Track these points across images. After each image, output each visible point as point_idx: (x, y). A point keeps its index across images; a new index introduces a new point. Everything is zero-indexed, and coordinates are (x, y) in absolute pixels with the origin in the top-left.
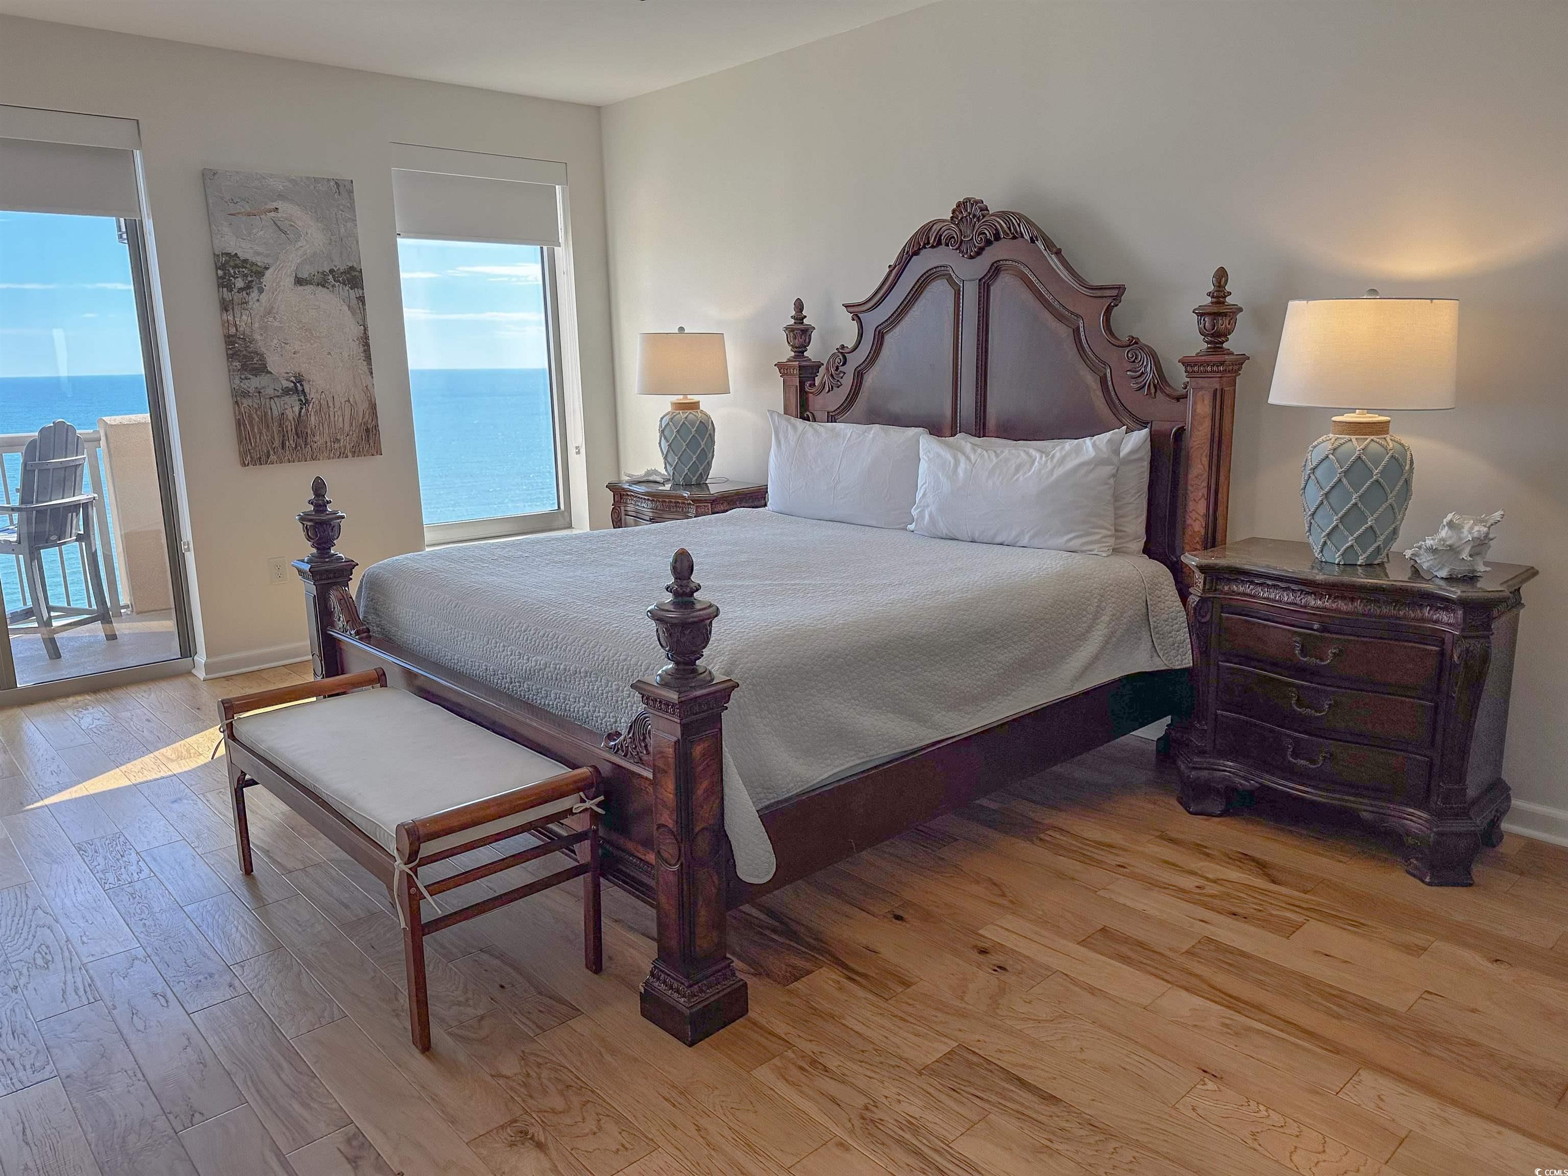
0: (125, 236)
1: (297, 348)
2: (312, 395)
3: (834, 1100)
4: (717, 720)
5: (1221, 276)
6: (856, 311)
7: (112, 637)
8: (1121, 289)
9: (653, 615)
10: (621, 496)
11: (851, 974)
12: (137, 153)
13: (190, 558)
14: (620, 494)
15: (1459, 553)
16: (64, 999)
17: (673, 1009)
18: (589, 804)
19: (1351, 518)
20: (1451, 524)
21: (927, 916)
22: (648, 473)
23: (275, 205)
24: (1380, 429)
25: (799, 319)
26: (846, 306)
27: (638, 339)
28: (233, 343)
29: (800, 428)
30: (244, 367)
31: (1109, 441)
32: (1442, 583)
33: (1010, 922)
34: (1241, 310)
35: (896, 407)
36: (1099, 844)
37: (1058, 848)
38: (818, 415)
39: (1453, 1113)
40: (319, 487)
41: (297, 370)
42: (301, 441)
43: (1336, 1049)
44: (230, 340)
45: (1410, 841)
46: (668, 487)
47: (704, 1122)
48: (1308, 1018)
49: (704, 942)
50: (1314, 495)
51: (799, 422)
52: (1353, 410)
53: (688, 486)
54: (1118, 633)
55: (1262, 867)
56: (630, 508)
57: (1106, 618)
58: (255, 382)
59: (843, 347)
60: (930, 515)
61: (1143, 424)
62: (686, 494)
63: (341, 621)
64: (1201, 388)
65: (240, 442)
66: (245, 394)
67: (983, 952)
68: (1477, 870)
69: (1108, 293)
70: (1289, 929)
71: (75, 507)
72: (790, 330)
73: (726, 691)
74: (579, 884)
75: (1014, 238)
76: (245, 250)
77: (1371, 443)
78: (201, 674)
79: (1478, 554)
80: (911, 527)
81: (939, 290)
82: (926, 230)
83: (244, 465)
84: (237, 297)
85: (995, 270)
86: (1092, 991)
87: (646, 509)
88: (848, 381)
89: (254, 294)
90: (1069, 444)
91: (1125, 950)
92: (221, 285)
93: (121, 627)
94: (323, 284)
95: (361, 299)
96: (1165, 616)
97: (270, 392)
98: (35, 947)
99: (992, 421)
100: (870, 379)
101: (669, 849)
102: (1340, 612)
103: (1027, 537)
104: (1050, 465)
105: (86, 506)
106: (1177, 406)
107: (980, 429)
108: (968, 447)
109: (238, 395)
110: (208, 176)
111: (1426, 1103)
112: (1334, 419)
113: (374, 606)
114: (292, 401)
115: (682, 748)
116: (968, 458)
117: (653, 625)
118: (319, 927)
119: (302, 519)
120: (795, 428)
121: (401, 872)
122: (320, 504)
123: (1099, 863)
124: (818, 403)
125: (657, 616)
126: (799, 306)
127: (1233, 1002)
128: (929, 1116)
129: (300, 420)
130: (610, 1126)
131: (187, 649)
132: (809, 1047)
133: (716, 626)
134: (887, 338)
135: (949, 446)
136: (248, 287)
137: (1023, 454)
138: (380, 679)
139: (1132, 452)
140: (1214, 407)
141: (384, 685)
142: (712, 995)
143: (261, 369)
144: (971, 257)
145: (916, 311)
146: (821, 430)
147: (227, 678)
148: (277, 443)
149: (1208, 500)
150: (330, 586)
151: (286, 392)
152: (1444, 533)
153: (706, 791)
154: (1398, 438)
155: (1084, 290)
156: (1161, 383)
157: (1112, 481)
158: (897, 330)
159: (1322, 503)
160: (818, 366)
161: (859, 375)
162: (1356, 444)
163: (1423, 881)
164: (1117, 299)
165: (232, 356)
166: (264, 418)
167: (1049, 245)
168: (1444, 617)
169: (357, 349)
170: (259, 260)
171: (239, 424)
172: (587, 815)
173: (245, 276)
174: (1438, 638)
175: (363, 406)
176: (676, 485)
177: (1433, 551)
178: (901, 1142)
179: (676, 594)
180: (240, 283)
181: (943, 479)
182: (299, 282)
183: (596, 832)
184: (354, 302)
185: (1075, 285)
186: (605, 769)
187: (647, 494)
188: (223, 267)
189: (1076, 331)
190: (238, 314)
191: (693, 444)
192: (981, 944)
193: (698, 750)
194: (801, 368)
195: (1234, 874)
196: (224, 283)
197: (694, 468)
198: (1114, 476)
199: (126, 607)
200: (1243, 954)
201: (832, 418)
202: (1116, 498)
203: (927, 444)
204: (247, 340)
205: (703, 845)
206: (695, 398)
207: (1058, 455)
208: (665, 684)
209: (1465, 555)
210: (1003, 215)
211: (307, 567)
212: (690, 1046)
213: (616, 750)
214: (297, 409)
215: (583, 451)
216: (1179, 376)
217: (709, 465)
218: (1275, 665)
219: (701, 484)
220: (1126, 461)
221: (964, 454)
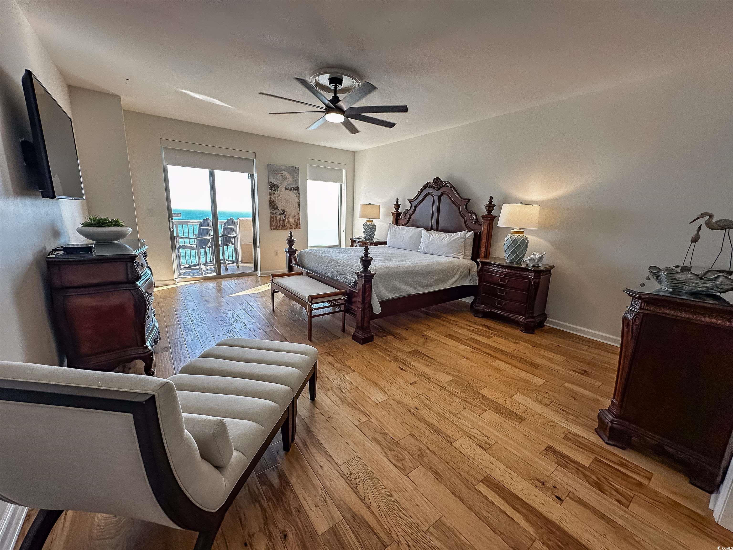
0: (250, 178)
1: (284, 204)
2: (287, 215)
3: (389, 355)
4: (371, 281)
5: (491, 198)
6: (411, 201)
7: (238, 267)
8: (469, 200)
9: (360, 259)
10: (353, 242)
11: (395, 337)
12: (254, 160)
13: (258, 249)
14: (353, 241)
15: (535, 260)
16: (241, 327)
17: (358, 337)
18: (344, 297)
19: (513, 252)
20: (534, 254)
21: (413, 329)
22: (360, 237)
23: (282, 172)
24: (522, 233)
25: (397, 202)
26: (408, 200)
27: (360, 205)
28: (271, 202)
29: (395, 227)
30: (273, 208)
31: (464, 233)
32: (531, 267)
33: (430, 332)
34: (495, 206)
35: (418, 224)
36: (453, 321)
37: (444, 321)
38: (400, 225)
39: (513, 368)
40: (291, 233)
41: (284, 209)
42: (284, 225)
43: (492, 356)
44: (270, 201)
45: (521, 323)
46: (364, 240)
47: (363, 356)
48: (488, 351)
49: (366, 325)
50: (506, 247)
51: (395, 226)
52: (516, 228)
53: (369, 240)
54: (462, 276)
55: (488, 327)
56: (355, 244)
57: (459, 272)
58: (275, 211)
59: (407, 209)
60: (423, 248)
61: (472, 230)
62: (368, 242)
63: (293, 262)
64: (485, 223)
65: (271, 224)
66: (273, 214)
67: (423, 336)
68: (536, 331)
69: (466, 200)
70: (489, 337)
71: (232, 237)
72: (395, 205)
73: (373, 275)
74: (341, 313)
75: (447, 187)
76: (275, 182)
77: (519, 236)
78: (259, 275)
79: (539, 261)
80: (419, 251)
81: (429, 198)
82: (427, 183)
83: (271, 229)
84: (273, 192)
85: (442, 194)
86: (445, 344)
87: (358, 244)
88: (408, 217)
89: (276, 191)
90: (455, 234)
91: (454, 338)
92: (269, 189)
93: (240, 265)
94: (291, 190)
95: (299, 194)
96: (474, 273)
97: (278, 213)
98: (234, 319)
99: (440, 228)
100: (413, 217)
101: (360, 305)
102: (509, 272)
103: (444, 254)
104: (450, 238)
105: (235, 237)
106: (479, 226)
107: (437, 230)
108: (433, 233)
109: (271, 214)
110: (269, 165)
111: (507, 366)
112: (512, 230)
113: (300, 259)
114: (283, 216)
115: (364, 285)
116: (433, 236)
117: (360, 261)
118: (288, 321)
119: (287, 240)
120: (394, 227)
121: (309, 304)
122: (291, 237)
123: (452, 324)
124: (400, 222)
125: (361, 259)
126: (398, 199)
127: (473, 348)
128: (407, 359)
129: (284, 221)
130: (345, 354)
131: (256, 270)
132: (385, 347)
133: (372, 262)
134: (417, 208)
135: (429, 233)
136: (275, 190)
137: (445, 236)
138: (301, 274)
139: (469, 236)
140: (488, 227)
141: (302, 275)
142: (367, 336)
143: (277, 208)
144: (437, 190)
145: (424, 202)
146: (400, 228)
147: (264, 276)
148: (279, 225)
149: (485, 248)
150: (292, 254)
151: (281, 214)
152: (532, 256)
153: (368, 294)
154: (525, 235)
155: (462, 200)
156: (477, 221)
157: (464, 242)
158: (420, 206)
159: (507, 249)
160: (401, 214)
161: (410, 216)
162: (515, 236)
163: (523, 332)
164: (469, 202)
165: (270, 205)
166: (276, 219)
167: (454, 189)
168: (531, 274)
169: (297, 205)
170: (278, 184)
171: (271, 220)
172: (344, 300)
173: (275, 187)
174: (528, 278)
175: (297, 218)
176: (366, 240)
177: (529, 259)
178: (401, 362)
179: (365, 254)
180: (273, 189)
181: (427, 240)
182: (286, 189)
183: (345, 303)
184: (297, 194)
185: (459, 197)
186: (348, 291)
187: (359, 241)
188: (270, 185)
189: (459, 209)
190: (272, 196)
191: (371, 230)
192: (423, 335)
193: (367, 286)
194: (397, 214)
195: (481, 328)
196: (270, 189)
197: (370, 236)
198: (464, 241)
199: (240, 261)
200: (478, 341)
201: (403, 225)
202: (465, 247)
203: (424, 232)
204: (274, 202)
205: (367, 306)
206: (372, 220)
207: (452, 236)
208: (361, 272)
209: (536, 261)
210: (444, 182)
211: (287, 250)
212: (362, 344)
213: (350, 287)
214: (283, 218)
215: (345, 231)
216: (481, 219)
217: (374, 235)
218: (495, 284)
219: (372, 240)
220: (468, 238)
221: (432, 235)
